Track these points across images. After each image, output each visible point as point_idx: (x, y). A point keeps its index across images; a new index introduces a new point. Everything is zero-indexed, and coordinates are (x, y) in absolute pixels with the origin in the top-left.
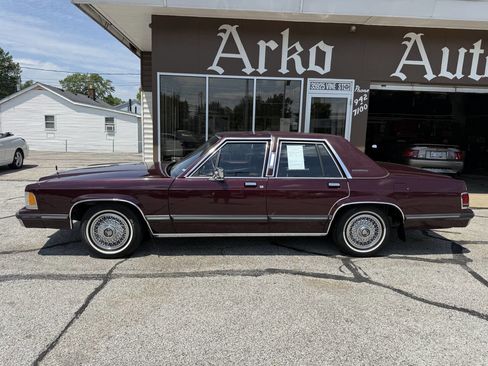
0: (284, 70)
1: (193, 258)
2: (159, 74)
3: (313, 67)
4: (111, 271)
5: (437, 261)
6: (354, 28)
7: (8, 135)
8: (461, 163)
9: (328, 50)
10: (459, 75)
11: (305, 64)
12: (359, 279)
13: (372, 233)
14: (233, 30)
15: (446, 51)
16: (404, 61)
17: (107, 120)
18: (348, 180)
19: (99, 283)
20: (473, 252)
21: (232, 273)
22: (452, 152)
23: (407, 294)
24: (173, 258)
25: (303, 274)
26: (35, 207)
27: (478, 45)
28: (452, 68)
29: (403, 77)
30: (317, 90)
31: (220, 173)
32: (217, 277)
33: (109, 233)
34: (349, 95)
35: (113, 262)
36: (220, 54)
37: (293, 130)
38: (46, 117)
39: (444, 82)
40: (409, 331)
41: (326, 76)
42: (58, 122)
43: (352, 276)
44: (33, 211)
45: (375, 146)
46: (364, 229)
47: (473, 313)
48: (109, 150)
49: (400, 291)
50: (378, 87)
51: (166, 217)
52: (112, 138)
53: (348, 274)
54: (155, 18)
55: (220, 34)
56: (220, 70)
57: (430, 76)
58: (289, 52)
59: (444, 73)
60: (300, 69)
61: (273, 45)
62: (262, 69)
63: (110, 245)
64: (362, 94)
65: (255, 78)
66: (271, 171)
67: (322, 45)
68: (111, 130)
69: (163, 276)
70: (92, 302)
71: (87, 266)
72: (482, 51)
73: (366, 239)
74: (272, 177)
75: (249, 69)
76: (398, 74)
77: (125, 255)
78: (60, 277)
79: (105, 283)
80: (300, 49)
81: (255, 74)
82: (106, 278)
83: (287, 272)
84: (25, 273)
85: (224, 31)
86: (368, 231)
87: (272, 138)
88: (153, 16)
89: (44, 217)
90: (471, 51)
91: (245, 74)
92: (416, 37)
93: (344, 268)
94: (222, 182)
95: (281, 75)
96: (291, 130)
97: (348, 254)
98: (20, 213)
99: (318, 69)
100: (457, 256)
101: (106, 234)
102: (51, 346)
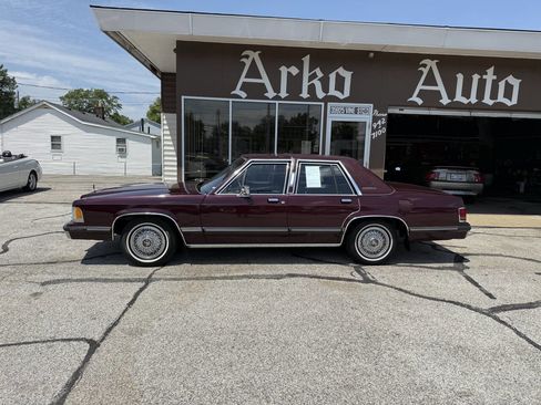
0: (305, 94)
1: (222, 266)
2: (183, 97)
3: (332, 92)
4: (150, 276)
5: (439, 268)
6: (372, 54)
7: (22, 156)
8: (481, 185)
9: (347, 75)
10: (473, 100)
11: (325, 89)
12: (367, 281)
13: (381, 243)
14: (255, 55)
15: (460, 77)
16: (420, 87)
17: (118, 140)
18: (359, 197)
19: (142, 284)
20: (473, 262)
21: (257, 277)
22: (473, 174)
23: (406, 292)
24: (204, 266)
25: (319, 277)
26: (82, 220)
27: (491, 71)
28: (466, 93)
29: (420, 102)
30: (336, 114)
31: (246, 191)
32: (245, 280)
33: (148, 244)
34: (367, 118)
35: (151, 270)
36: (243, 79)
37: (314, 153)
38: (53, 137)
39: (459, 106)
40: (402, 315)
41: (345, 100)
42: (65, 142)
43: (361, 279)
44: (79, 224)
45: (398, 169)
46: (373, 240)
47: (457, 304)
48: (121, 172)
49: (401, 290)
50: (396, 111)
51: (199, 229)
52: (123, 160)
53: (358, 277)
54: (179, 43)
55: (243, 60)
56: (244, 95)
57: (445, 101)
58: (310, 78)
59: (459, 98)
60: (320, 94)
61: (294, 71)
62: (283, 94)
63: (148, 255)
64: (381, 118)
65: (277, 102)
66: (291, 189)
67: (341, 71)
68: (122, 152)
69: (197, 279)
70: (140, 297)
71: (128, 272)
72: (495, 77)
73: (375, 249)
74: (292, 194)
75: (271, 93)
76: (414, 98)
77: (161, 264)
78: (106, 281)
79: (147, 284)
80: (320, 74)
81: (277, 98)
82: (148, 281)
83: (305, 276)
84: (75, 278)
85: (247, 57)
86: (377, 241)
87: (292, 160)
88: (178, 42)
89: (90, 229)
90: (484, 77)
91: (268, 99)
92: (432, 64)
93: (355, 273)
94: (248, 198)
95: (302, 99)
96: (312, 152)
97: (360, 262)
98: (68, 225)
99: (338, 94)
100: (457, 265)
101: (145, 245)
102: (115, 324)
